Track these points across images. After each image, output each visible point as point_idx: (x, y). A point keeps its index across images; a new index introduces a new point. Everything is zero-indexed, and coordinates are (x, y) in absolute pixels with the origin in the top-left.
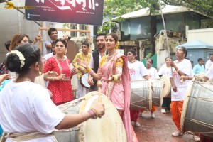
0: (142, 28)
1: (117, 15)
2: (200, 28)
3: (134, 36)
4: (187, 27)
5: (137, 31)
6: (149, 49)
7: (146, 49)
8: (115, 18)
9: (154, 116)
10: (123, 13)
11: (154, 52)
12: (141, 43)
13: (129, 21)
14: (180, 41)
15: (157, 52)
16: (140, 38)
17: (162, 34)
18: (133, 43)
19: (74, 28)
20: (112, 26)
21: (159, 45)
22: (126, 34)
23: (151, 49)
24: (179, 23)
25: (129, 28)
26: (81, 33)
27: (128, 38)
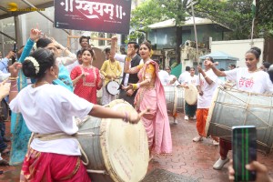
0: (168, 38)
1: (144, 25)
2: (223, 40)
3: (160, 46)
4: (211, 38)
5: (163, 41)
6: (174, 58)
7: (171, 59)
8: (143, 28)
9: (176, 122)
10: (150, 24)
11: (179, 62)
12: (166, 52)
13: (156, 31)
14: (204, 52)
15: (182, 61)
16: (166, 48)
17: (188, 44)
18: (159, 53)
19: (102, 36)
20: (139, 36)
21: (184, 55)
22: (153, 44)
23: (176, 59)
24: (203, 35)
25: (156, 38)
26: (108, 41)
27: (154, 47)
